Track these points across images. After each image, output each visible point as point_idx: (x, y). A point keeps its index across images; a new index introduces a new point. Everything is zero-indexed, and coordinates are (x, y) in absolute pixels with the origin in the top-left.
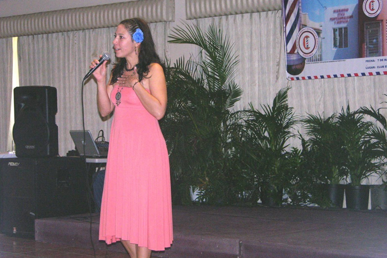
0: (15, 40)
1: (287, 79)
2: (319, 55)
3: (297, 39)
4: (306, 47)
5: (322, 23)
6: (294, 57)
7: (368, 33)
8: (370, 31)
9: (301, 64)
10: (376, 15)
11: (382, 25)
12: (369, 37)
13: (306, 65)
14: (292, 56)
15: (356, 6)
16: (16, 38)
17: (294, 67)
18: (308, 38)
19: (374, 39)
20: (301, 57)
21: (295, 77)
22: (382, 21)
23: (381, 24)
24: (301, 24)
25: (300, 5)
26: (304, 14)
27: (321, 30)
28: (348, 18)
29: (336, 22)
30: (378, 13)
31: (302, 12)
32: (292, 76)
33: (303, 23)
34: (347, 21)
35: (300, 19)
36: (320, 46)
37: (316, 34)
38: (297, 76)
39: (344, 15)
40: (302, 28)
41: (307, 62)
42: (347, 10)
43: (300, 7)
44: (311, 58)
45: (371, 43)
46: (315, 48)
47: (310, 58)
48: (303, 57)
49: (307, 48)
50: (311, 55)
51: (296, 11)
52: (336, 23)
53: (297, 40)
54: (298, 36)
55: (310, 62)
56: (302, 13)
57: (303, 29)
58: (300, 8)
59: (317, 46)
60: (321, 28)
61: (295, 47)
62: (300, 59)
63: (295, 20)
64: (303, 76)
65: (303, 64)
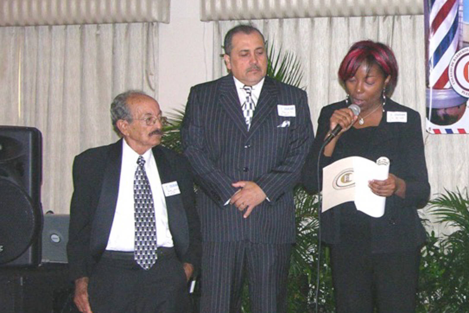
1: (427, 131)
3: (452, 66)
6: (442, 95)
9: (459, 107)
14: (439, 93)
17: (441, 113)
20: (458, 96)
21: (443, 128)
24: (462, 40)
25: (461, 9)
26: (467, 25)
31: (464, 20)
32: (437, 127)
33: (465, 38)
35: (460, 32)
40: (464, 47)
43: (460, 13)
48: (462, 96)
51: (450, 18)
53: (450, 67)
54: (454, 60)
56: (464, 22)
57: (463, 49)
61: (444, 78)
62: (455, 99)
63: (449, 33)
64: (461, 128)
65: (461, 107)
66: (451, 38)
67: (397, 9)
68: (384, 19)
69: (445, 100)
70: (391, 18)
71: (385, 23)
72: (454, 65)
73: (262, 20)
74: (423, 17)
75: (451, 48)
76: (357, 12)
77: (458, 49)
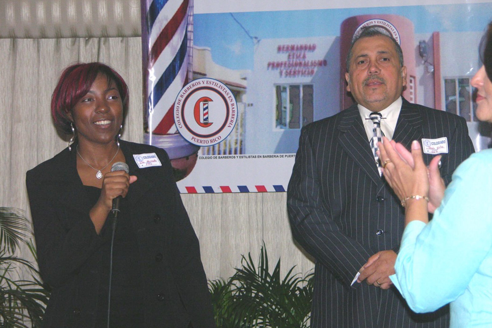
2: (237, 140)
3: (178, 103)
4: (202, 121)
5: (248, 73)
6: (167, 142)
9: (187, 158)
13: (198, 160)
14: (161, 140)
15: (336, 41)
18: (209, 102)
20: (187, 144)
24: (191, 70)
25: (190, 28)
26: (199, 50)
27: (245, 88)
28: (313, 64)
29: (284, 71)
31: (194, 44)
33: (196, 67)
34: (312, 72)
35: (189, 59)
36: (239, 121)
37: (231, 94)
39: (304, 57)
40: (194, 79)
41: (204, 154)
42: (312, 48)
43: (189, 34)
44: (214, 146)
46: (228, 124)
47: (211, 147)
48: (191, 144)
49: (206, 124)
50: (215, 140)
51: (176, 41)
52: (284, 74)
53: (176, 105)
54: (182, 96)
55: (211, 156)
56: (195, 47)
57: (194, 82)
58: (191, 36)
59: (232, 121)
60: (244, 83)
61: (168, 120)
62: (182, 147)
63: (174, 60)
64: (190, 185)
65: (191, 158)
66: (177, 68)
67: (105, 29)
68: (87, 42)
70: (96, 40)
71: (88, 47)
72: (181, 102)
74: (140, 39)
75: (178, 81)
76: (51, 32)
77: (186, 82)
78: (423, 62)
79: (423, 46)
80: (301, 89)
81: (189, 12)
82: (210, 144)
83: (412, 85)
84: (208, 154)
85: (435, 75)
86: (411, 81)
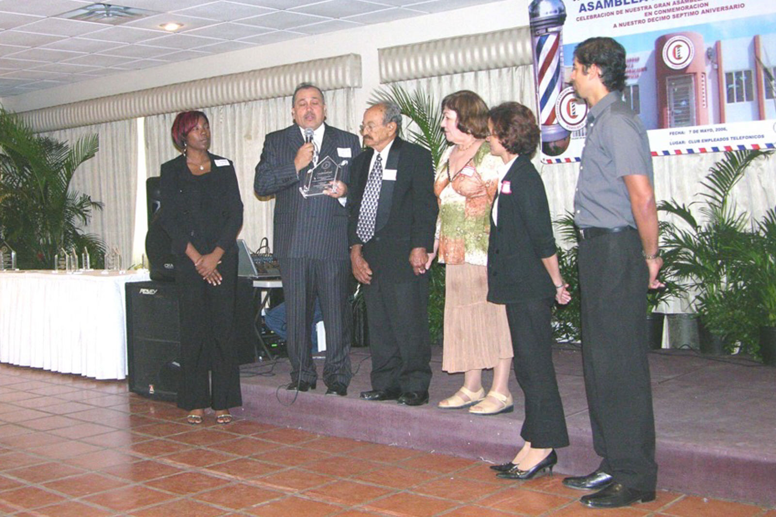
0: (141, 121)
1: (542, 162)
4: (572, 114)
6: (552, 130)
7: (672, 93)
8: (676, 90)
9: (565, 139)
10: (685, 66)
11: (696, 80)
12: (675, 98)
13: (571, 141)
14: (549, 129)
15: (652, 54)
16: (143, 119)
19: (682, 101)
20: (564, 130)
21: (553, 159)
22: (695, 74)
23: (693, 79)
24: (563, 81)
25: (561, 54)
26: (567, 69)
28: (638, 71)
30: (688, 63)
31: (565, 64)
32: (549, 158)
33: (566, 79)
34: (638, 76)
35: (562, 75)
38: (558, 157)
39: (632, 66)
41: (574, 136)
42: (637, 60)
43: (561, 58)
45: (677, 106)
47: (578, 131)
48: (566, 130)
49: (574, 117)
50: (580, 126)
51: (554, 64)
53: (556, 106)
54: (559, 99)
55: (578, 137)
56: (566, 66)
57: (565, 90)
58: (562, 59)
61: (553, 115)
62: (561, 133)
63: (554, 76)
64: (567, 157)
65: (567, 140)
66: (555, 80)
67: (522, 60)
69: (555, 134)
72: (559, 103)
73: (415, 80)
75: (556, 89)
76: (492, 66)
77: (561, 90)
78: (710, 62)
79: (710, 51)
80: (631, 88)
81: (560, 44)
82: (577, 129)
83: (703, 79)
84: (577, 135)
85: (718, 71)
86: (702, 77)
